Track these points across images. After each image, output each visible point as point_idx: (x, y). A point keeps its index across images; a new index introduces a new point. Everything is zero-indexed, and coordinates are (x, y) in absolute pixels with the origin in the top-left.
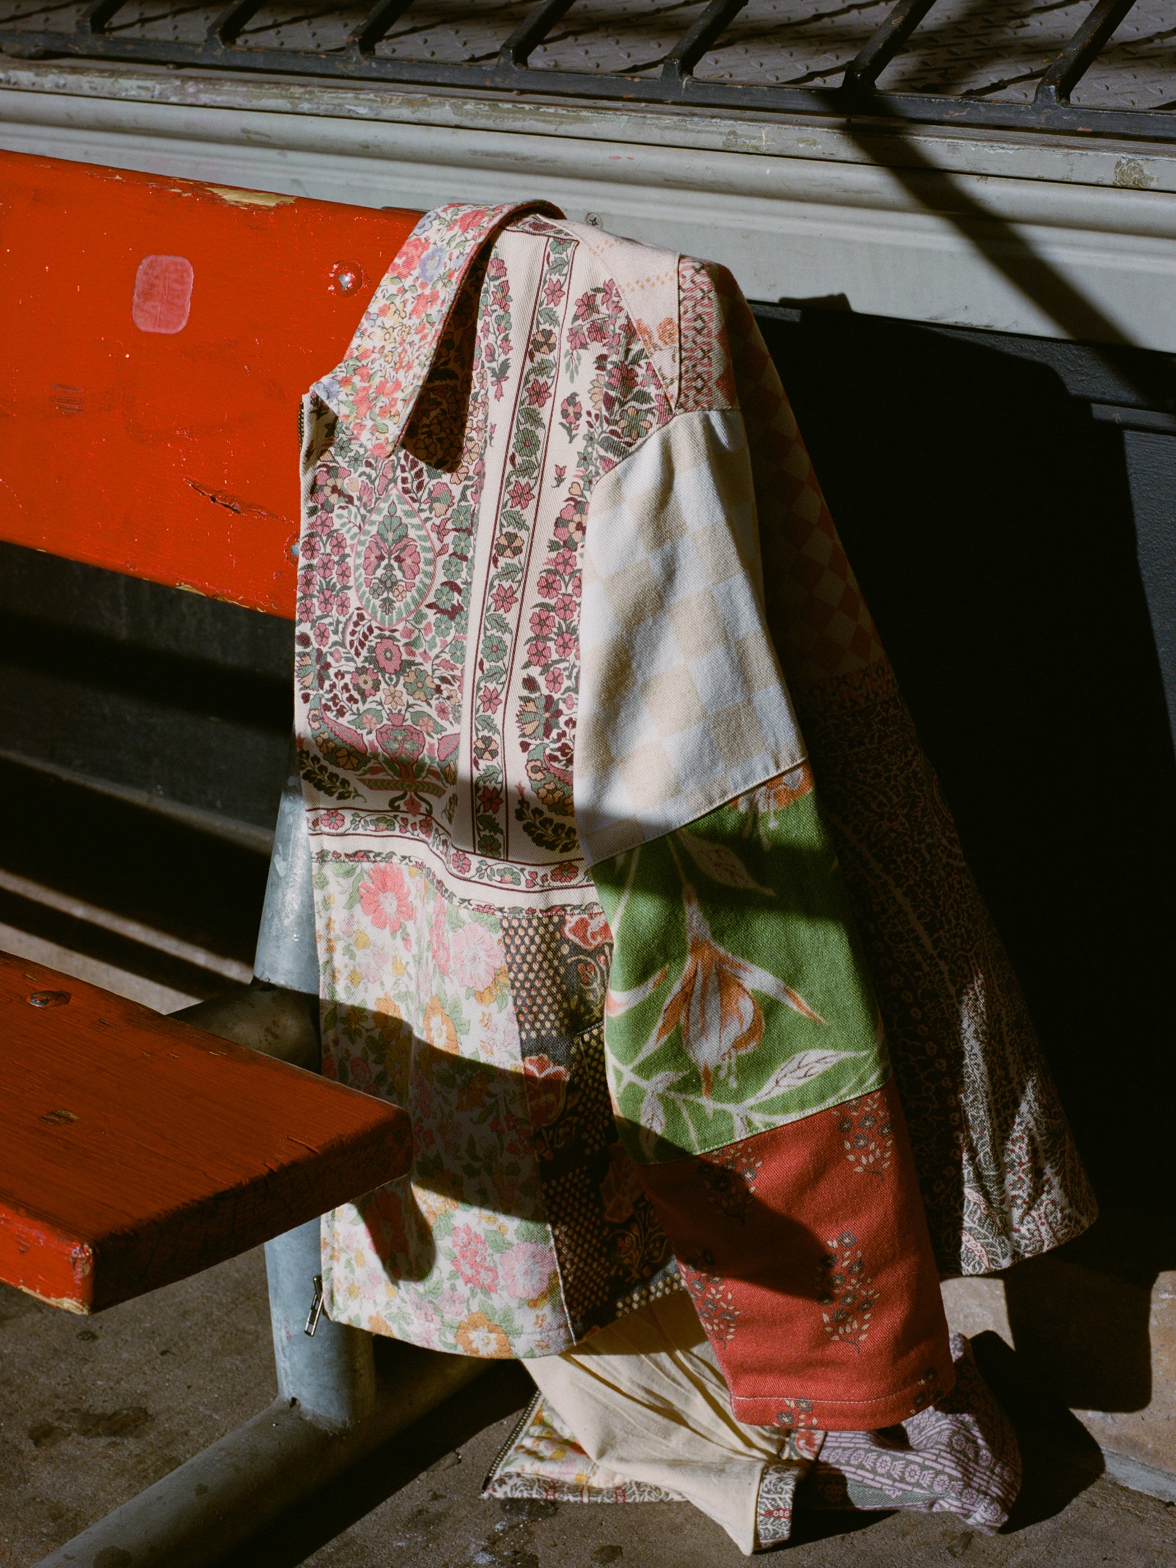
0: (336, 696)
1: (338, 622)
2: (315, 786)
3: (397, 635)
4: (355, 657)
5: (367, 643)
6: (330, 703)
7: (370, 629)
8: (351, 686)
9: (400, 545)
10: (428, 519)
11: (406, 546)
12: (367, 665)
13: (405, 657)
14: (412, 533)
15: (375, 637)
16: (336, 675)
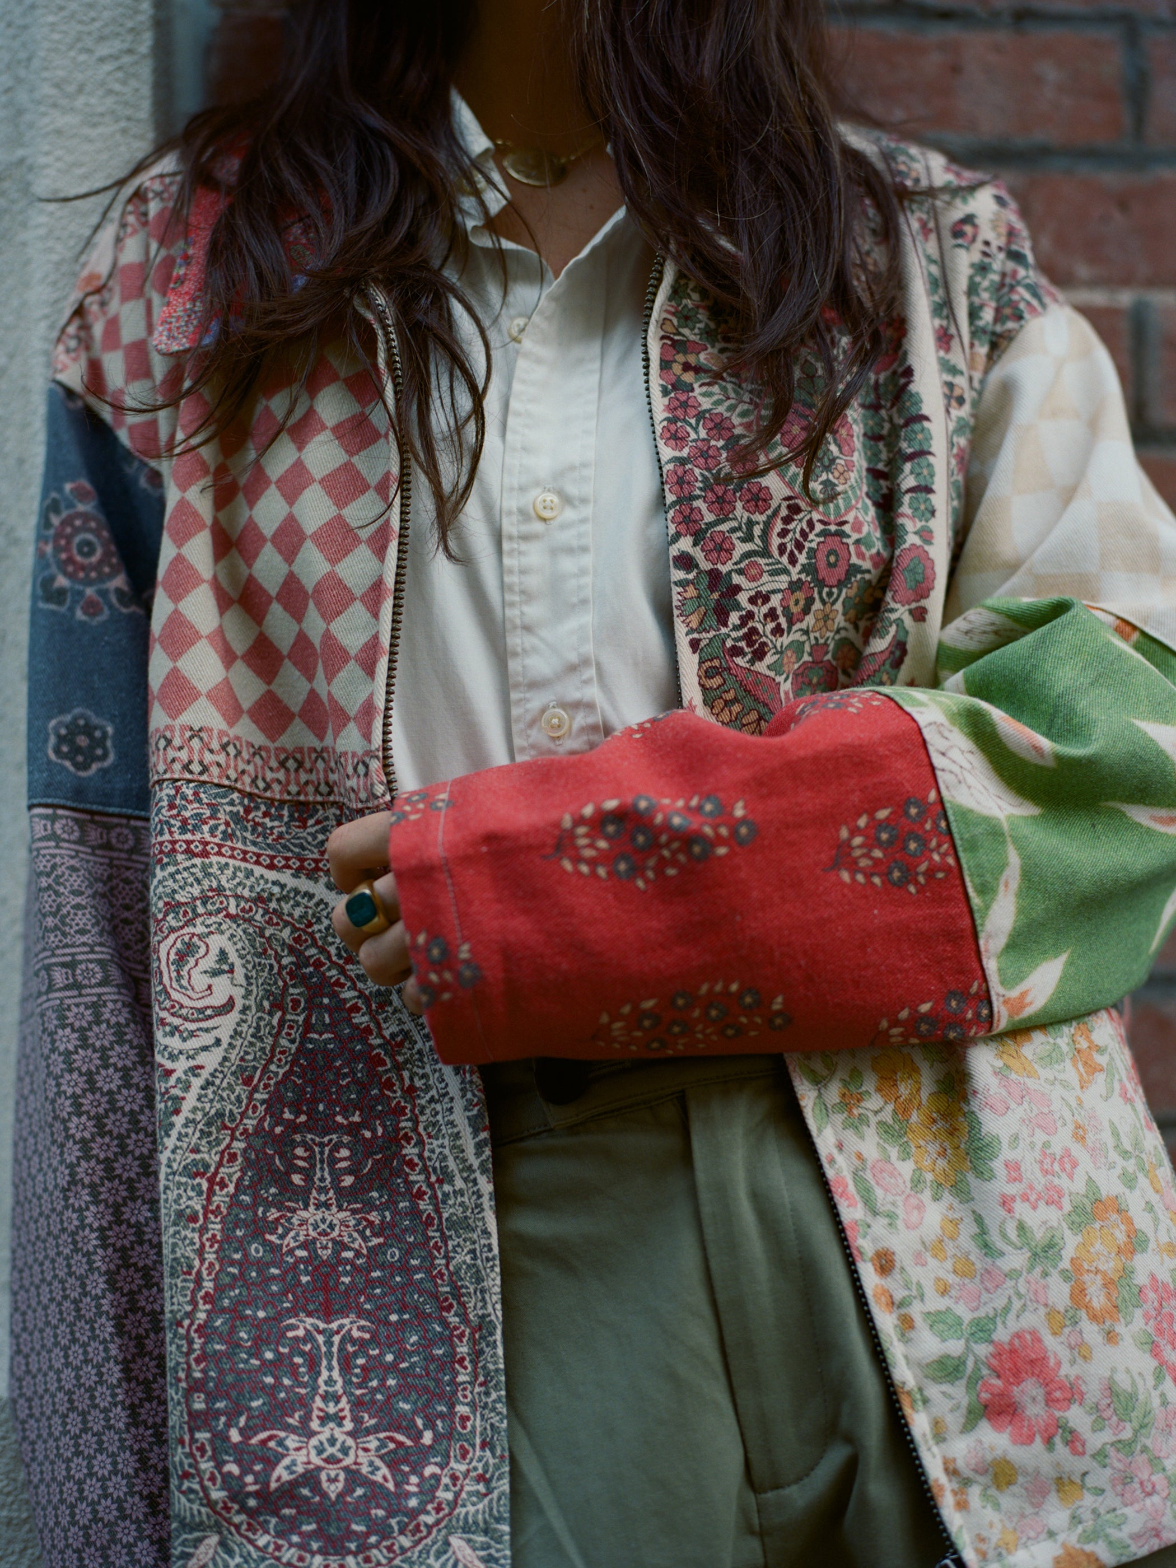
0: (754, 631)
1: (750, 524)
3: (847, 528)
4: (790, 567)
5: (807, 545)
6: (743, 644)
7: (811, 524)
8: (779, 612)
12: (803, 576)
13: (854, 559)
15: (817, 535)
16: (752, 600)
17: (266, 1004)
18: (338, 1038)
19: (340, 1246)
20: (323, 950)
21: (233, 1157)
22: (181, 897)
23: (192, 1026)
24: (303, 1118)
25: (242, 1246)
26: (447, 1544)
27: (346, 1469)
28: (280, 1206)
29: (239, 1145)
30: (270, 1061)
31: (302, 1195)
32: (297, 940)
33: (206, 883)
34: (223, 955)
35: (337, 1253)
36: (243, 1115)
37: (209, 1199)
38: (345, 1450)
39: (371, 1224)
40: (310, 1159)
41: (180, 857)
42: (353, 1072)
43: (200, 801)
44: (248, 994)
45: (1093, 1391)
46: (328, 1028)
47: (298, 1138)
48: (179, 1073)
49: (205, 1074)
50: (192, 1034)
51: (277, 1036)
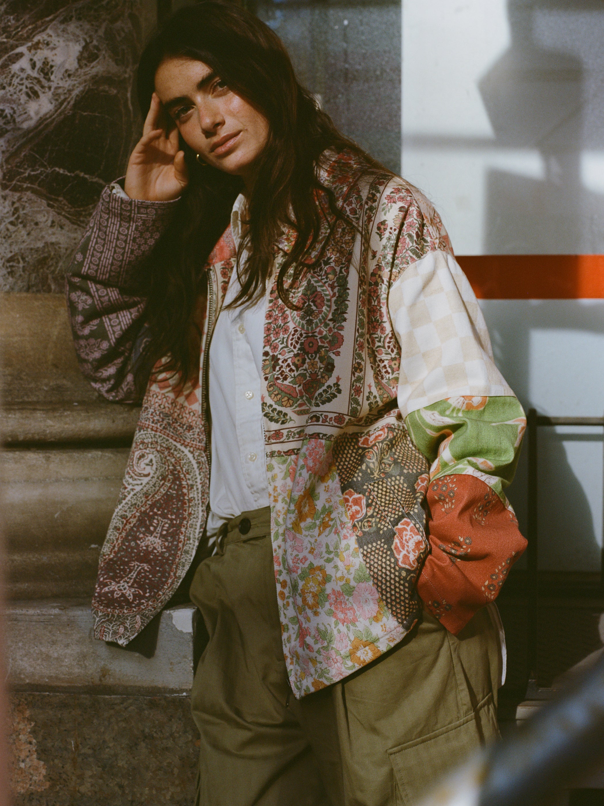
0: (282, 371)
1: (284, 338)
2: (269, 420)
3: (316, 334)
5: (300, 341)
6: (280, 376)
9: (314, 295)
10: (326, 282)
11: (316, 295)
12: (299, 352)
13: (320, 344)
14: (319, 289)
15: (304, 338)
16: (283, 362)
17: (160, 478)
18: (177, 494)
19: (155, 548)
20: (182, 469)
21: (135, 517)
22: (146, 441)
23: (136, 477)
24: (159, 512)
25: (129, 541)
26: (135, 616)
27: (122, 593)
28: (144, 534)
29: (138, 514)
30: (156, 494)
31: (151, 533)
32: (176, 463)
33: (154, 439)
34: (151, 461)
35: (153, 550)
36: (142, 506)
37: (125, 526)
38: (125, 589)
39: (165, 545)
40: (158, 524)
41: (149, 430)
42: (177, 504)
43: (160, 416)
44: (155, 473)
45: (313, 632)
46: (175, 490)
47: (156, 517)
48: (128, 489)
49: (135, 492)
50: (135, 479)
51: (160, 487)
